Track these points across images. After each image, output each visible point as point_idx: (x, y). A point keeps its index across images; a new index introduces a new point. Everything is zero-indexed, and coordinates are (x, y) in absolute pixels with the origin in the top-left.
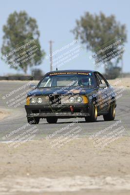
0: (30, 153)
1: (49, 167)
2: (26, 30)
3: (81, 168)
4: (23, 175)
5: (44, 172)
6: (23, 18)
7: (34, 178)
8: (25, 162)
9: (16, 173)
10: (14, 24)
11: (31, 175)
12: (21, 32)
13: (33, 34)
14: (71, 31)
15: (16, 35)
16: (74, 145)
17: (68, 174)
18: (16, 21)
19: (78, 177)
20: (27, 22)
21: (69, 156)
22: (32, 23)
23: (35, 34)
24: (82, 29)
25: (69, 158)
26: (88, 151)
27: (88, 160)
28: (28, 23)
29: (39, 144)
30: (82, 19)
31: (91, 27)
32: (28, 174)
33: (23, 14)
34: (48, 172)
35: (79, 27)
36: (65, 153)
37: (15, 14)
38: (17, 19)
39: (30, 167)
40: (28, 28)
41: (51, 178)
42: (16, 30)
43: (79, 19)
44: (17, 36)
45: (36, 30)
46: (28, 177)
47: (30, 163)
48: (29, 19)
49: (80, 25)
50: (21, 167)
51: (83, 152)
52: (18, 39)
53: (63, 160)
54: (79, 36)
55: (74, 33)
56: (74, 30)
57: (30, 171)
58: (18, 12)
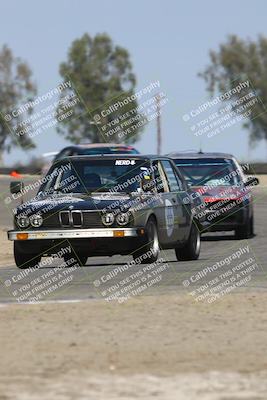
0: (116, 325)
1: (155, 354)
2: (107, 73)
3: (220, 354)
4: (102, 369)
5: (145, 363)
6: (102, 47)
7: (124, 375)
8: (107, 343)
9: (87, 365)
10: (84, 59)
11: (119, 368)
12: (96, 77)
13: (121, 82)
14: (199, 75)
15: (88, 83)
16: (207, 308)
17: (195, 367)
18: (88, 54)
19: (215, 373)
20: (110, 55)
21: (196, 331)
22: (121, 58)
23: (125, 79)
24: (221, 70)
25: (197, 335)
26: (234, 321)
27: (236, 339)
28: (113, 58)
29: (134, 305)
30: (223, 49)
31: (241, 67)
32: (112, 368)
33: (103, 40)
34: (153, 363)
35: (216, 65)
36: (188, 325)
37: (86, 39)
38: (88, 49)
39: (117, 353)
40: (112, 68)
41: (159, 375)
42: (87, 72)
43: (217, 50)
44: (88, 86)
45: (127, 71)
46: (112, 372)
47: (116, 344)
48: (114, 50)
49: (218, 61)
50: (97, 353)
51: (225, 323)
52: (90, 90)
53: (184, 339)
54: (217, 83)
55: (206, 79)
56: (207, 72)
57: (117, 362)
58: (93, 36)
